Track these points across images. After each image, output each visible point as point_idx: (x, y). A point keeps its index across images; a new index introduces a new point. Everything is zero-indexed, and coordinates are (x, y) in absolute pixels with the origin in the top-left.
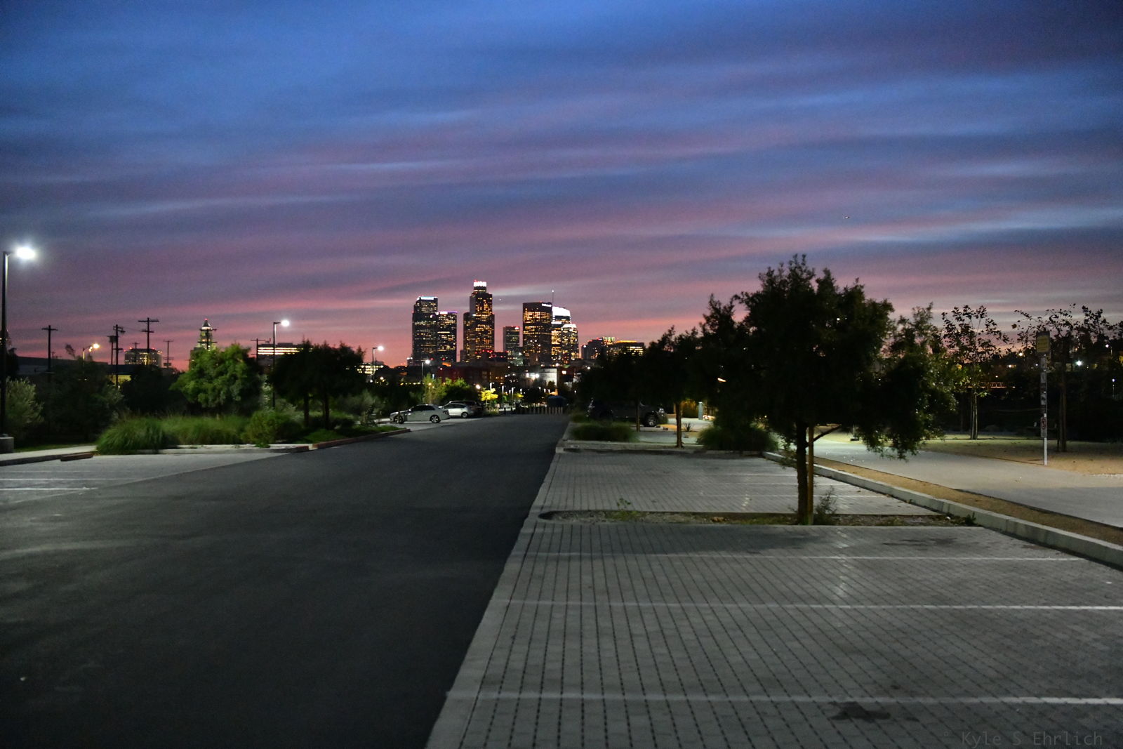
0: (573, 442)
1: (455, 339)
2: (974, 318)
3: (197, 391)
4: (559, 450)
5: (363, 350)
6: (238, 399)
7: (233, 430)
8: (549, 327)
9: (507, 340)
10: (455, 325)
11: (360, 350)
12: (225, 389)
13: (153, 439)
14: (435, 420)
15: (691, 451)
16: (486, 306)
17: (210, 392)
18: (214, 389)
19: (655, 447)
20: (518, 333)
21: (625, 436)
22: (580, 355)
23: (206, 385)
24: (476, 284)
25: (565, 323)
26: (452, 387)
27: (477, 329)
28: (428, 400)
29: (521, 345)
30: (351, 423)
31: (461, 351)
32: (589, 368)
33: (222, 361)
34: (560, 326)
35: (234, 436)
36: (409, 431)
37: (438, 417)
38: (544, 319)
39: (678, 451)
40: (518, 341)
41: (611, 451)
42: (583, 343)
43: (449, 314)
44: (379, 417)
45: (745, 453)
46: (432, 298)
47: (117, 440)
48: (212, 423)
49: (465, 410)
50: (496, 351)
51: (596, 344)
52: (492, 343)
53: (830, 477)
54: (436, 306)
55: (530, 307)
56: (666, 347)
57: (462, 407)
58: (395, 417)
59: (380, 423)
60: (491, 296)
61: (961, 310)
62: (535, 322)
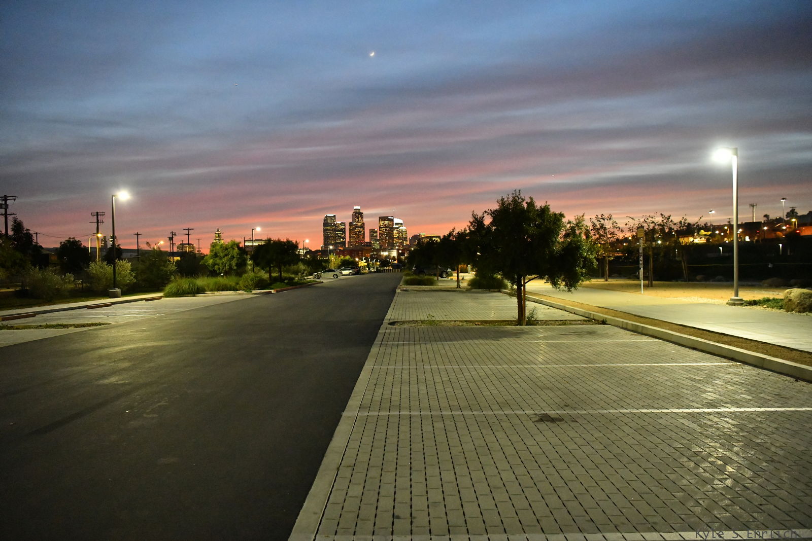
0: (406, 286)
1: (345, 235)
2: (606, 220)
3: (214, 264)
4: (398, 291)
5: (298, 242)
6: (235, 268)
7: (233, 284)
8: (392, 229)
9: (371, 236)
10: (345, 229)
11: (296, 242)
12: (228, 263)
13: (192, 289)
14: (335, 276)
15: (464, 290)
16: (360, 219)
17: (220, 265)
18: (223, 263)
19: (445, 288)
20: (377, 232)
21: (431, 283)
22: (408, 243)
23: (218, 261)
24: (355, 207)
25: (399, 227)
26: (344, 260)
27: (356, 230)
28: (332, 266)
29: (378, 238)
30: (293, 279)
31: (348, 242)
32: (413, 249)
33: (227, 249)
34: (398, 228)
35: (234, 287)
36: (322, 282)
37: (337, 275)
38: (390, 225)
39: (458, 290)
40: (377, 236)
41: (424, 290)
42: (410, 236)
43: (342, 223)
44: (307, 276)
45: (492, 290)
46: (333, 215)
47: (174, 290)
48: (222, 280)
49: (351, 271)
50: (366, 241)
51: (416, 237)
52: (364, 237)
53: (534, 302)
54: (335, 219)
55: (382, 219)
56: (451, 238)
57: (349, 270)
58: (315, 276)
59: (308, 279)
60: (362, 213)
61: (600, 217)
62: (385, 227)
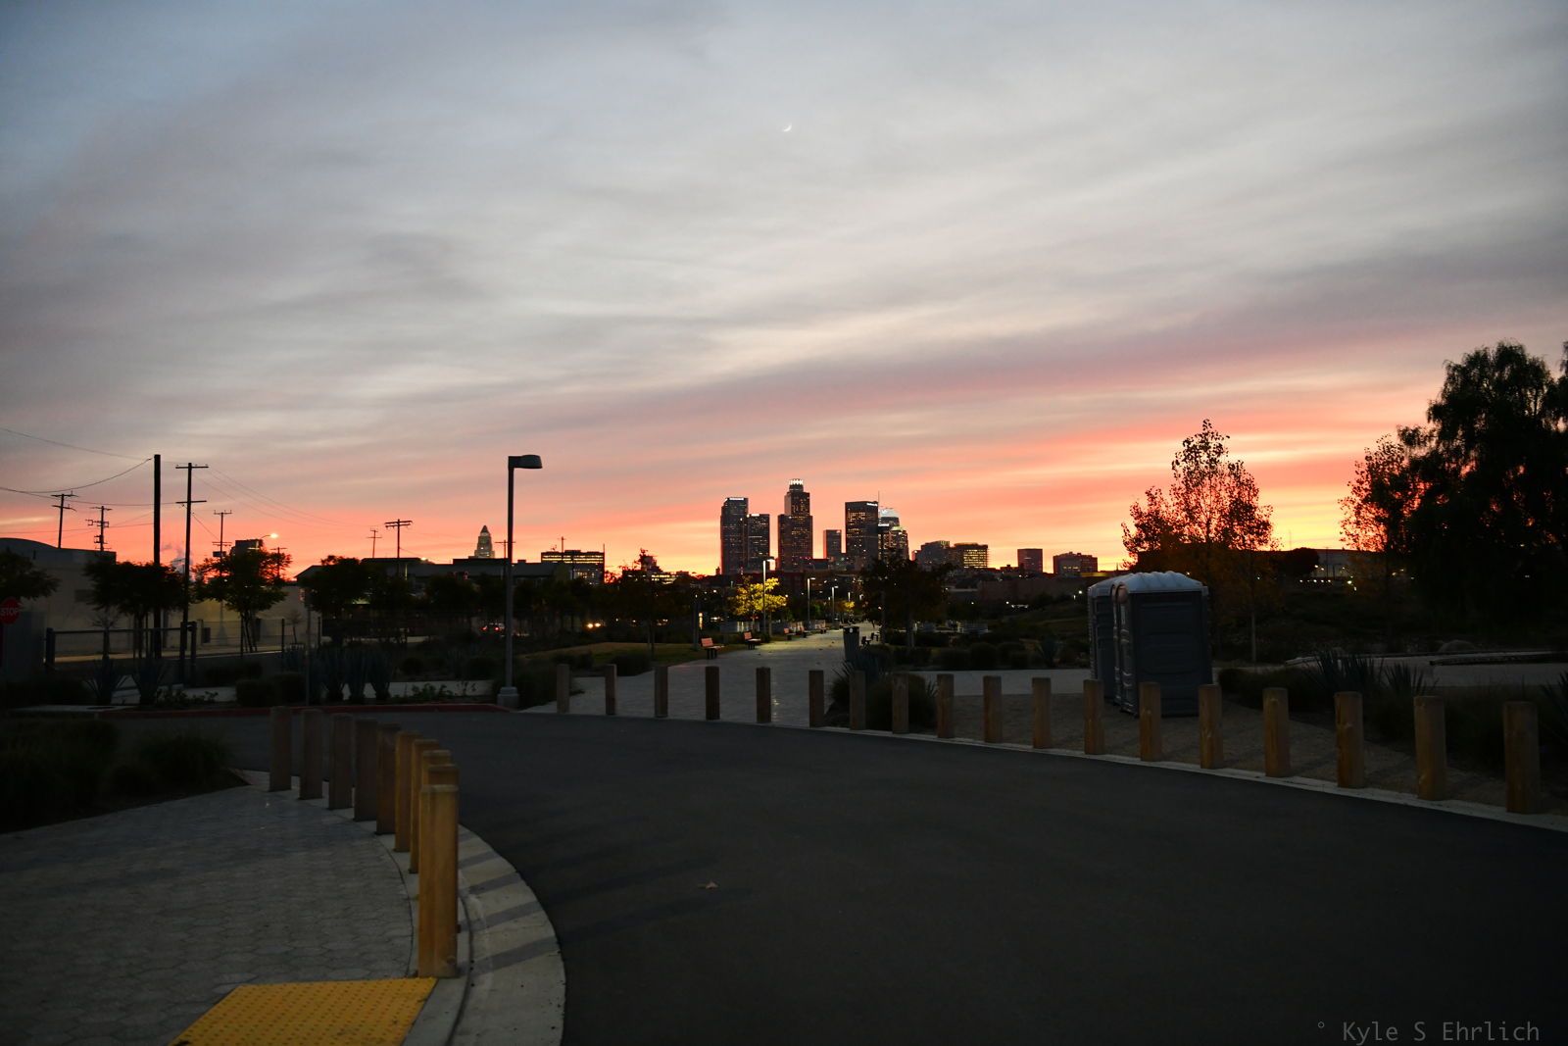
1: (768, 544)
8: (876, 530)
9: (828, 545)
10: (768, 528)
16: (803, 506)
20: (840, 537)
24: (795, 482)
25: (892, 526)
27: (793, 533)
29: (844, 550)
31: (776, 558)
34: (887, 529)
38: (869, 521)
40: (840, 546)
42: (914, 546)
43: (762, 515)
46: (744, 501)
50: (814, 557)
52: (811, 549)
54: (746, 507)
55: (851, 507)
60: (808, 494)
62: (859, 524)
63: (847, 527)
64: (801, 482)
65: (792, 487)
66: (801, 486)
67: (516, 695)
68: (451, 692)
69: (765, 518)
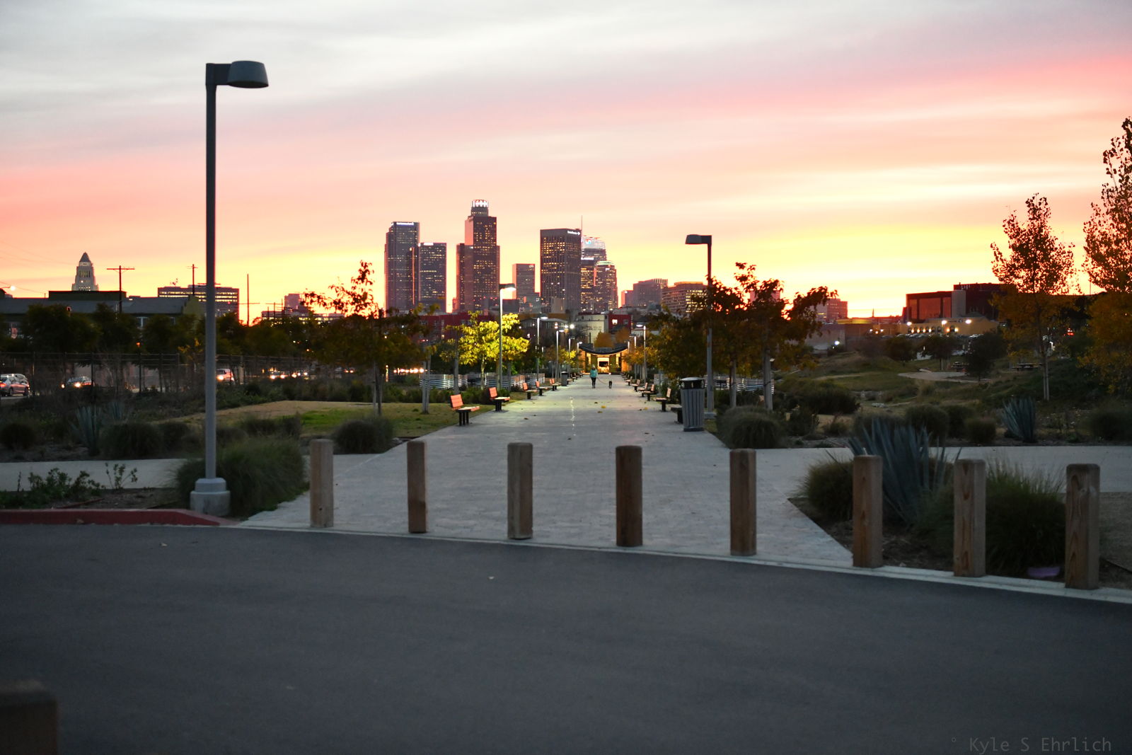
1: (443, 280)
8: (578, 264)
9: (518, 283)
10: (444, 261)
16: (488, 234)
20: (533, 272)
24: (475, 202)
25: (599, 259)
27: (475, 267)
29: (538, 289)
31: (453, 298)
34: (591, 263)
38: (570, 253)
40: (534, 284)
43: (436, 245)
46: (413, 224)
51: (646, 289)
54: (416, 234)
55: (550, 235)
60: (495, 219)
62: (557, 257)
63: (543, 260)
64: (485, 204)
65: (474, 209)
66: (485, 209)
67: (227, 492)
68: (98, 485)
69: (440, 248)
